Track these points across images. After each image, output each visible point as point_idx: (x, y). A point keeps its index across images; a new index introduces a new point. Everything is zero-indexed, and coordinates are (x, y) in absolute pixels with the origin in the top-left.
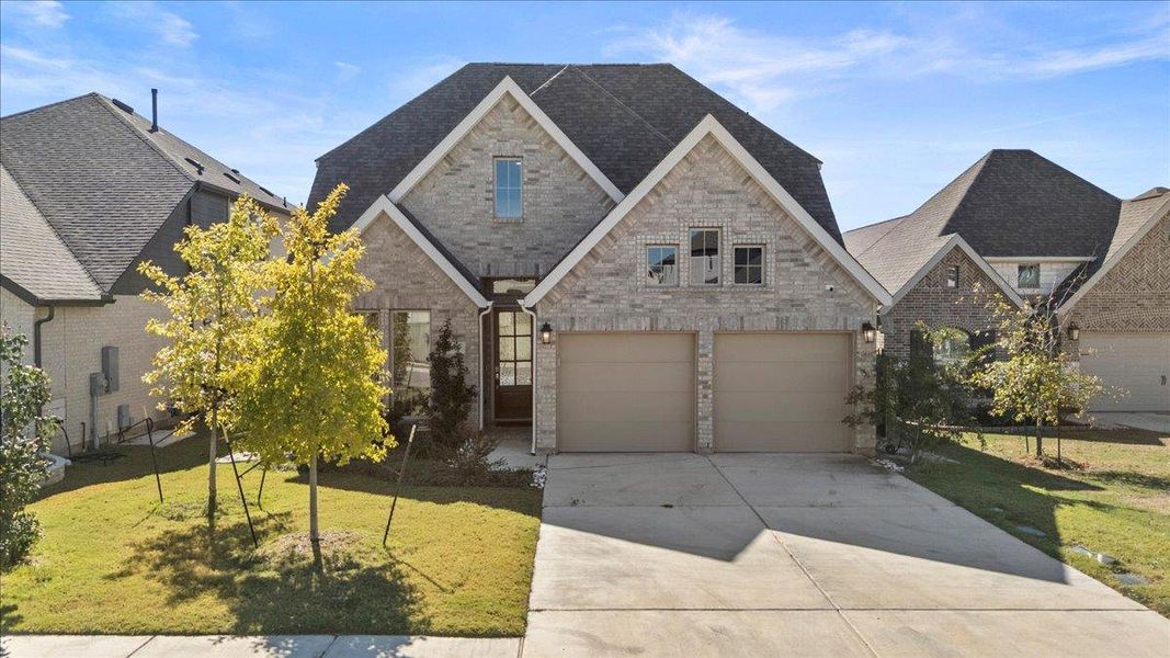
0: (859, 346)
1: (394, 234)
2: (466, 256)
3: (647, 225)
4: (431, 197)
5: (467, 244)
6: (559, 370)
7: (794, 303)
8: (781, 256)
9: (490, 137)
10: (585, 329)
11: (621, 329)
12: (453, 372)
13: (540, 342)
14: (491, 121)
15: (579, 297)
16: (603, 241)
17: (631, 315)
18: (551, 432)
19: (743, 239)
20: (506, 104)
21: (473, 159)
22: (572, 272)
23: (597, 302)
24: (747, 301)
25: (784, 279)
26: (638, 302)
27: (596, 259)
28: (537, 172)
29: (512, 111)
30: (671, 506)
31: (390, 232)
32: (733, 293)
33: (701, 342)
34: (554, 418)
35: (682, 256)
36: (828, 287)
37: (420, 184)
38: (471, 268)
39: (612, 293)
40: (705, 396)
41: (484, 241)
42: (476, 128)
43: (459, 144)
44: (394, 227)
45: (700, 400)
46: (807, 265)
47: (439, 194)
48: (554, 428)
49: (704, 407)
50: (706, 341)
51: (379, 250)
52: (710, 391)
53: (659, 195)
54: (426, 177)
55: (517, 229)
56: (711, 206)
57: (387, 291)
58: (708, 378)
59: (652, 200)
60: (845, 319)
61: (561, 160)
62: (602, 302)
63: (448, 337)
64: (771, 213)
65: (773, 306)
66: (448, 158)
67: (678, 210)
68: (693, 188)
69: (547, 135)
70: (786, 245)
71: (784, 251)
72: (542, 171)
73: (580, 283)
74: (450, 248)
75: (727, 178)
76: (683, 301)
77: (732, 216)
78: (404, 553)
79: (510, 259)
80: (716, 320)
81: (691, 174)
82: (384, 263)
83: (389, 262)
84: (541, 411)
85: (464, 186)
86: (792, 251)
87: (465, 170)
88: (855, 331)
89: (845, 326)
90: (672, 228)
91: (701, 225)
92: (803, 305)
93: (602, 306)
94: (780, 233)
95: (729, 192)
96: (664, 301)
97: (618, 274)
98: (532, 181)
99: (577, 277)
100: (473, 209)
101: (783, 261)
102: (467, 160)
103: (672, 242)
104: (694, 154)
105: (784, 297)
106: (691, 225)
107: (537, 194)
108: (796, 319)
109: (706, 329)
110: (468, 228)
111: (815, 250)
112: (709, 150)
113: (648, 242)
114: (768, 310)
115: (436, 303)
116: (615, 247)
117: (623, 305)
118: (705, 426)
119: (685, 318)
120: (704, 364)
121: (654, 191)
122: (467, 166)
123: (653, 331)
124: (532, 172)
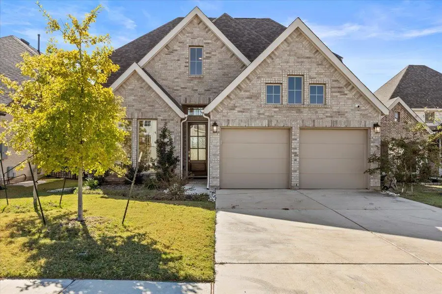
0: (372, 135)
1: (140, 82)
2: (175, 93)
3: (266, 73)
4: (158, 65)
5: (175, 88)
6: (221, 146)
7: (340, 113)
8: (333, 89)
9: (188, 37)
10: (235, 126)
11: (253, 125)
12: (168, 149)
13: (211, 132)
14: (188, 29)
15: (231, 109)
16: (244, 81)
17: (258, 118)
18: (217, 178)
19: (314, 81)
20: (196, 21)
21: (179, 47)
22: (228, 97)
23: (242, 112)
24: (316, 112)
25: (335, 102)
26: (261, 112)
27: (240, 90)
28: (209, 53)
29: (199, 24)
30: (288, 209)
31: (138, 81)
32: (309, 108)
33: (293, 133)
34: (218, 171)
35: (284, 89)
36: (357, 106)
37: (153, 59)
38: (177, 99)
39: (248, 107)
40: (295, 160)
41: (184, 86)
42: (181, 32)
43: (172, 40)
44: (140, 79)
45: (293, 162)
46: (346, 94)
47: (162, 64)
48: (218, 175)
49: (295, 165)
50: (296, 132)
51: (132, 90)
52: (298, 158)
53: (272, 59)
54: (156, 55)
55: (200, 81)
56: (298, 64)
57: (136, 110)
58: (297, 151)
59: (269, 61)
60: (365, 122)
61: (222, 48)
62: (244, 112)
63: (166, 131)
64: (328, 68)
65: (329, 115)
66: (167, 46)
67: (281, 66)
68: (289, 55)
69: (215, 35)
70: (336, 84)
71: (334, 88)
72: (213, 53)
73: (232, 102)
74: (167, 90)
75: (306, 51)
76: (284, 112)
77: (309, 70)
78: (135, 229)
79: (196, 95)
80: (301, 122)
81: (288, 48)
82: (134, 96)
83: (137, 96)
84: (212, 167)
85: (174, 60)
86: (338, 88)
87: (176, 52)
88: (370, 128)
89: (365, 125)
90: (279, 75)
91: (293, 74)
92: (344, 114)
93: (244, 114)
94: (333, 78)
95: (307, 58)
96: (275, 112)
97: (251, 98)
98: (208, 58)
99: (231, 99)
100: (179, 71)
101: (334, 92)
102: (176, 47)
103: (279, 82)
104: (289, 38)
105: (334, 110)
106: (288, 74)
107: (210, 64)
108: (340, 121)
109: (296, 126)
110: (176, 80)
111: (350, 87)
112: (297, 37)
113: (267, 82)
114: (327, 117)
115: (160, 116)
116: (250, 84)
117: (254, 113)
118: (295, 176)
119: (285, 120)
120: (294, 144)
121: (270, 56)
122: (176, 50)
123: (269, 128)
124: (207, 53)
